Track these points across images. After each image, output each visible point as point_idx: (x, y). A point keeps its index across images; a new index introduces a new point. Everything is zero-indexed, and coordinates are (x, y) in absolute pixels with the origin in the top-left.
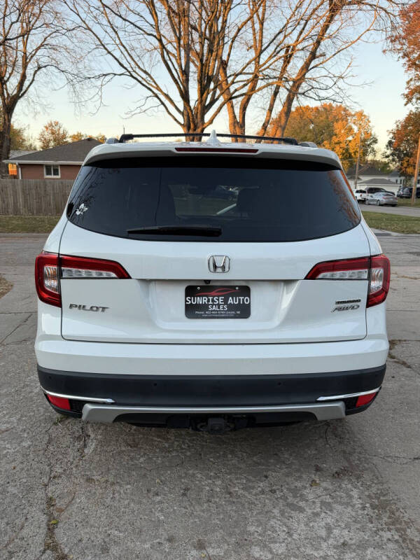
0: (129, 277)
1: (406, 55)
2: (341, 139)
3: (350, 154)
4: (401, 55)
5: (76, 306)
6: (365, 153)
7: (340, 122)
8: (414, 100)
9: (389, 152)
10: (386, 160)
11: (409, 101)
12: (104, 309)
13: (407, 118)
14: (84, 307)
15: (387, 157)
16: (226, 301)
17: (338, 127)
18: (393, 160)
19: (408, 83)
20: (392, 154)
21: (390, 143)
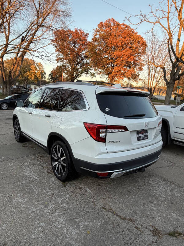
0: (128, 130)
1: (56, 47)
2: (34, 72)
3: (37, 77)
4: (54, 46)
5: (111, 141)
6: (42, 78)
7: (33, 65)
8: (59, 62)
9: (50, 78)
10: (49, 80)
11: (58, 62)
12: (120, 141)
13: (57, 68)
14: (114, 141)
15: (49, 79)
16: (144, 135)
17: (32, 67)
18: (51, 81)
19: (57, 56)
20: (51, 79)
21: (50, 75)
